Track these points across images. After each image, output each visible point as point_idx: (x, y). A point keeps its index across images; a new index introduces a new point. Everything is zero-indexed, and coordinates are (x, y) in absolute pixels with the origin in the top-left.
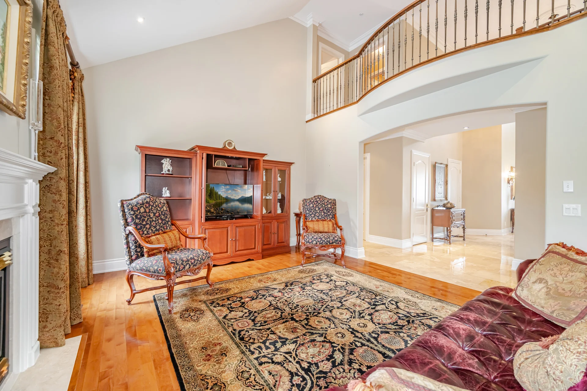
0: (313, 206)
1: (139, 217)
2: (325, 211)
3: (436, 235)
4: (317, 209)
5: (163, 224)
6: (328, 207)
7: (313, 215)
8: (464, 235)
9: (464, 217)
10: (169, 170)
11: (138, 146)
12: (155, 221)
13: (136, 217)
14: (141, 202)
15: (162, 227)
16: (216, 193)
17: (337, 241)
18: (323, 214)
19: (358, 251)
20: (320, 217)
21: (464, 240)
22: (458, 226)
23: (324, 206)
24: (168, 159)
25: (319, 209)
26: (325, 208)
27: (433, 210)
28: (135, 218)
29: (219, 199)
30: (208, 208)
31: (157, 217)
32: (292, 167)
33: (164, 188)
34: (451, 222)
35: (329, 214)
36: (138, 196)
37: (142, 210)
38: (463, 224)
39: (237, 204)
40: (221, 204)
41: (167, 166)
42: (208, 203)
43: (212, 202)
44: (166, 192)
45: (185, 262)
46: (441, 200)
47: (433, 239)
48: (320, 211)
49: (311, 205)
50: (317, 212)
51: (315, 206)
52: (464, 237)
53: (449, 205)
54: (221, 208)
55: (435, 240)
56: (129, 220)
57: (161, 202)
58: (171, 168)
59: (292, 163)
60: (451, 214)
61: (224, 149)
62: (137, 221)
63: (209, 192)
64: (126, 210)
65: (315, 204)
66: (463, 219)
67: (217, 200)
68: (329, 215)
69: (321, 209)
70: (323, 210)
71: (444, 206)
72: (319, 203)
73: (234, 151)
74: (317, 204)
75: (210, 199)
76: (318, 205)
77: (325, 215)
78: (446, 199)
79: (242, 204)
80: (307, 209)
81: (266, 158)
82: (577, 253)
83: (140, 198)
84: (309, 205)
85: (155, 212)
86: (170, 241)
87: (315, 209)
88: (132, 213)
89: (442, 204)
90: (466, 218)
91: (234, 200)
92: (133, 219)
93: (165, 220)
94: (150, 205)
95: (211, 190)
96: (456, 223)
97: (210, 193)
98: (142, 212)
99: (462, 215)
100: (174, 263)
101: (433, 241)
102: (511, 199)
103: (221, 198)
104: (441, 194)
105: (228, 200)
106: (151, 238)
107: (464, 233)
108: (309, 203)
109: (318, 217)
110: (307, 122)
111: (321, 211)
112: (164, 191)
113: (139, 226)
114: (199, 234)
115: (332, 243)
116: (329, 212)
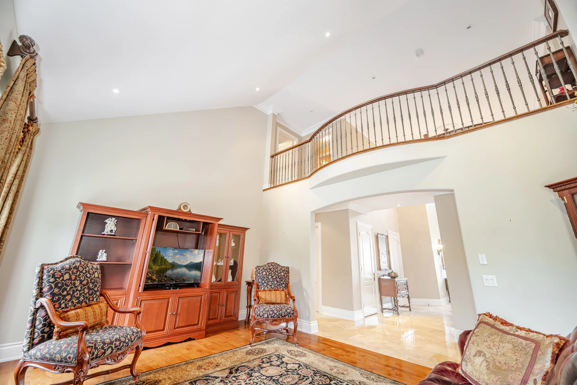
0: (266, 274)
1: (60, 285)
2: (278, 280)
3: (385, 306)
4: (270, 277)
5: (90, 295)
6: (281, 275)
7: (265, 284)
8: (410, 305)
9: (407, 286)
10: (111, 231)
11: (81, 203)
12: (80, 291)
13: (56, 286)
14: (67, 266)
15: (86, 298)
16: (162, 258)
17: (289, 313)
18: (275, 282)
19: (312, 325)
20: (273, 286)
21: (410, 310)
22: (403, 295)
23: (277, 274)
24: (114, 219)
25: (272, 277)
26: (278, 276)
27: (379, 279)
28: (54, 287)
29: (164, 264)
30: (150, 275)
31: (84, 285)
32: (247, 232)
33: (101, 251)
34: (397, 292)
35: (282, 282)
36: (66, 259)
37: (67, 277)
38: (408, 293)
39: (184, 270)
40: (166, 270)
41: (110, 225)
42: (151, 268)
43: (156, 268)
44: (102, 255)
45: (106, 345)
46: (386, 270)
47: (382, 309)
48: (272, 280)
49: (264, 273)
50: (270, 281)
51: (268, 274)
52: (409, 307)
53: (393, 275)
54: (165, 274)
55: (384, 311)
56: (45, 289)
57: (93, 267)
58: (115, 229)
59: (247, 229)
60: (396, 283)
61: (179, 212)
62: (56, 290)
63: (154, 256)
64: (45, 277)
65: (268, 272)
66: (407, 288)
67: (162, 265)
68: (282, 284)
69: (274, 277)
70: (276, 278)
71: (389, 275)
72: (272, 271)
73: (189, 214)
74: (270, 271)
75: (154, 265)
76: (271, 273)
77: (278, 284)
78: (390, 268)
79: (190, 271)
80: (260, 277)
81: (221, 222)
82: (502, 323)
83: (68, 262)
84: (262, 273)
85: (83, 279)
86: (93, 316)
87: (268, 277)
88: (52, 280)
89: (387, 273)
90: (409, 288)
91: (181, 266)
92: (51, 288)
93: (93, 289)
94: (78, 270)
95: (156, 255)
96: (401, 292)
97: (155, 258)
98: (65, 279)
99: (405, 284)
100: (92, 347)
101: (382, 312)
102: (443, 269)
103: (166, 263)
104: (385, 264)
105: (174, 266)
106: (68, 313)
107: (409, 302)
108: (262, 270)
109: (271, 286)
110: (264, 190)
111: (274, 279)
112: (100, 254)
113: (57, 297)
114: (133, 307)
115: (285, 316)
116: (282, 280)
